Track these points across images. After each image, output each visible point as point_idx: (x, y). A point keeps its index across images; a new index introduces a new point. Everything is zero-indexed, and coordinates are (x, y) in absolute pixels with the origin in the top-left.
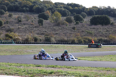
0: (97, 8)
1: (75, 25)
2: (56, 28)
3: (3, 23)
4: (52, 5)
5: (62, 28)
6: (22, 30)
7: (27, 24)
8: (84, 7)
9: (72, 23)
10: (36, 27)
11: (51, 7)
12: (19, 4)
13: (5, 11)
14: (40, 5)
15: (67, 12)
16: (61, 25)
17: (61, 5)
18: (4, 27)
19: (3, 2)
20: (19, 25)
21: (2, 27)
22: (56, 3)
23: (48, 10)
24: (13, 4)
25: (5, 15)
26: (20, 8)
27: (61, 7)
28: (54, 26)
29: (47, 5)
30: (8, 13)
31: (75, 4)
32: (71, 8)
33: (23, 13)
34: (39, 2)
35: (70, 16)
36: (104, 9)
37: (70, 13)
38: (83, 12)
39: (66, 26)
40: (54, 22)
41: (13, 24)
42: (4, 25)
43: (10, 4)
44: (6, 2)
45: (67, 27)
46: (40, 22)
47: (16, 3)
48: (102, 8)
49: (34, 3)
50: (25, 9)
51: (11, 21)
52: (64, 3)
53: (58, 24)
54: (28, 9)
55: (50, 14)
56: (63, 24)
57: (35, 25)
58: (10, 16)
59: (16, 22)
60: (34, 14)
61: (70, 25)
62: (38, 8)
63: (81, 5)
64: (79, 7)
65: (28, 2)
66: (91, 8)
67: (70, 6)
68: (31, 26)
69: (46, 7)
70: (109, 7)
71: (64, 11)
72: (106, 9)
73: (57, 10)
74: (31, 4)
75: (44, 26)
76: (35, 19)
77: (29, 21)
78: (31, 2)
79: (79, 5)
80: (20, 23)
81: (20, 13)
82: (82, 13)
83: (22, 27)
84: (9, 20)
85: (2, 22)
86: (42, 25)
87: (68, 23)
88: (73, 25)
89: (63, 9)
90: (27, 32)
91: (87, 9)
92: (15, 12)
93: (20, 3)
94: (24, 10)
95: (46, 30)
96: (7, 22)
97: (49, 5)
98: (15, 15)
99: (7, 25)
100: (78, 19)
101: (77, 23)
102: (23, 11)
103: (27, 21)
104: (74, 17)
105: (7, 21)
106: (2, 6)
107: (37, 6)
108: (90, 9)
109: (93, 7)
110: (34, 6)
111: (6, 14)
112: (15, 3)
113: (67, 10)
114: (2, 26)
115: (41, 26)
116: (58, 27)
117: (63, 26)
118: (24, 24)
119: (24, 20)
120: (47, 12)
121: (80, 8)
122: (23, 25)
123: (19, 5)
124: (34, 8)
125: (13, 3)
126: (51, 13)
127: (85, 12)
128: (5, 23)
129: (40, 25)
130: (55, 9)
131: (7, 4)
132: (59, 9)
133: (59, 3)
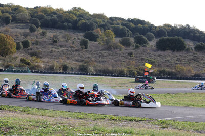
0: (171, 26)
1: (133, 49)
2: (106, 53)
3: (30, 43)
4: (106, 21)
5: (114, 54)
6: (55, 54)
7: (65, 46)
8: (152, 25)
9: (130, 47)
10: (76, 51)
11: (104, 23)
12: (58, 17)
13: (38, 27)
14: (88, 20)
15: (126, 31)
16: (113, 50)
17: (118, 21)
18: (31, 49)
19: (35, 14)
20: (53, 47)
21: (28, 50)
22: (111, 18)
23: (99, 27)
24: (50, 18)
25: (36, 33)
26: (59, 23)
27: (118, 24)
28: (103, 50)
29: (98, 20)
30: (41, 30)
31: (138, 20)
32: (132, 25)
33: (63, 30)
34: (87, 15)
35: (131, 37)
36: (180, 28)
37: (130, 32)
38: (150, 31)
39: (121, 50)
40: (104, 45)
41: (44, 45)
42: (31, 47)
43: (46, 17)
44: (40, 13)
45: (121, 52)
46: (84, 44)
47: (54, 15)
48: (178, 27)
49: (80, 16)
50: (66, 24)
51: (43, 42)
52: (123, 19)
53: (109, 48)
54: (70, 25)
55: (101, 33)
56: (116, 47)
57: (77, 48)
58: (43, 34)
59: (50, 43)
60: (79, 32)
61: (126, 50)
62: (85, 24)
63: (148, 22)
64: (145, 24)
65: (71, 14)
66: (162, 27)
67: (131, 23)
68: (70, 49)
69: (96, 23)
70: (188, 26)
71: (122, 29)
72: (183, 29)
73: (112, 27)
74: (75, 18)
75: (89, 49)
76: (79, 39)
77: (70, 41)
78: (76, 15)
79: (144, 21)
80: (55, 44)
81: (59, 31)
82: (149, 33)
83: (57, 51)
84: (40, 40)
85: (28, 42)
86: (86, 48)
87: (123, 46)
88: (131, 49)
89: (121, 27)
90: (63, 57)
91: (156, 27)
92: (52, 29)
93: (60, 17)
94: (65, 26)
95: (90, 56)
96: (37, 43)
97: (101, 20)
98: (52, 33)
99: (36, 47)
100: (140, 42)
101: (137, 47)
102: (64, 28)
103: (67, 41)
104: (135, 38)
105: (37, 41)
106: (34, 20)
107: (84, 21)
108: (160, 27)
109: (165, 25)
110: (79, 20)
111: (39, 31)
112: (52, 16)
113: (127, 29)
114: (29, 48)
115: (84, 50)
116: (107, 52)
117: (116, 50)
118: (61, 46)
119: (62, 40)
120: (98, 31)
121: (146, 26)
122: (59, 48)
123: (58, 19)
124: (80, 23)
125: (50, 15)
126: (103, 31)
127: (153, 32)
128: (33, 44)
129: (82, 48)
130: (110, 26)
131: (41, 18)
132: (115, 27)
133: (116, 18)
